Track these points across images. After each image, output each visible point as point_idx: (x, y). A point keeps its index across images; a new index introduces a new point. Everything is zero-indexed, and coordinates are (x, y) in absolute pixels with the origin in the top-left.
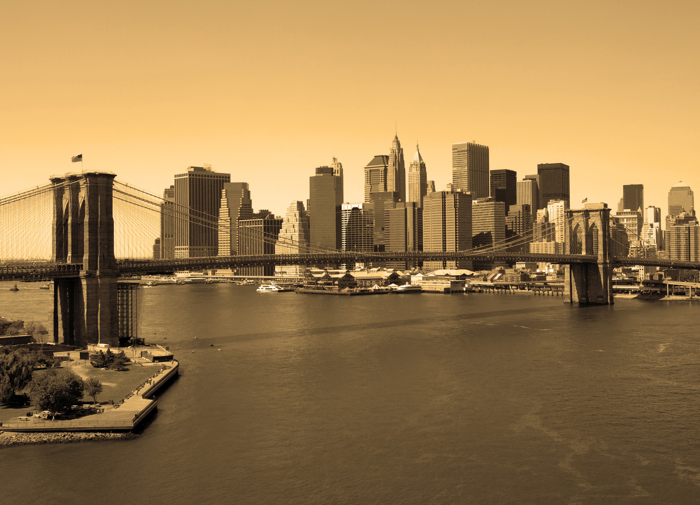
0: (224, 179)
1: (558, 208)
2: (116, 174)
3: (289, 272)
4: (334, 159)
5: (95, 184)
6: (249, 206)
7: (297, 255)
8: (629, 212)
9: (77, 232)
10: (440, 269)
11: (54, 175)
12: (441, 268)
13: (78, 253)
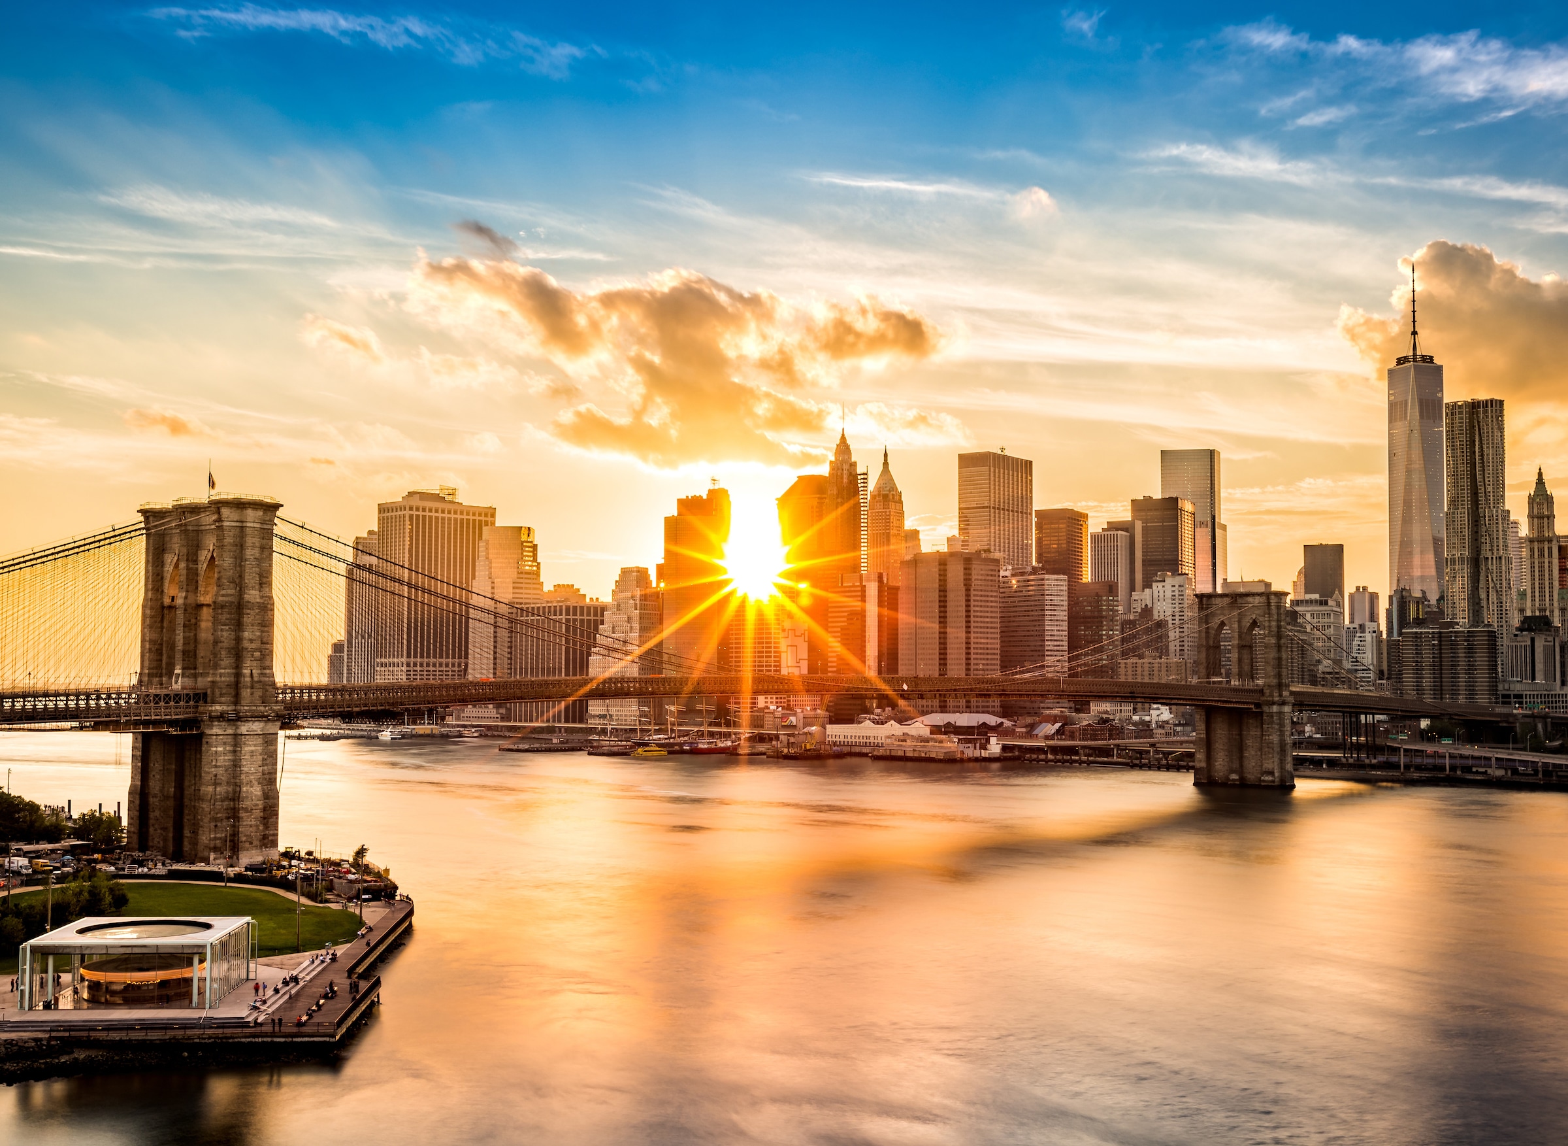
0: (483, 518)
1: (1174, 589)
2: (281, 503)
3: (617, 715)
4: (714, 480)
5: (238, 524)
6: (535, 576)
7: (635, 678)
8: (1316, 601)
9: (196, 624)
10: (932, 712)
11: (148, 503)
12: (934, 709)
13: (195, 668)
